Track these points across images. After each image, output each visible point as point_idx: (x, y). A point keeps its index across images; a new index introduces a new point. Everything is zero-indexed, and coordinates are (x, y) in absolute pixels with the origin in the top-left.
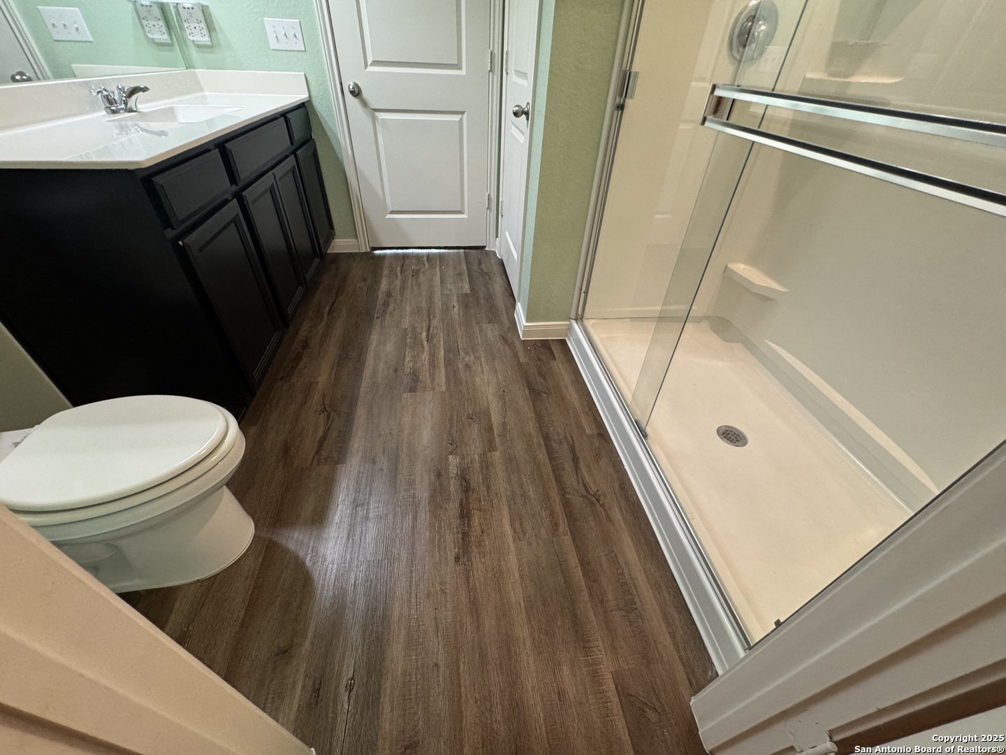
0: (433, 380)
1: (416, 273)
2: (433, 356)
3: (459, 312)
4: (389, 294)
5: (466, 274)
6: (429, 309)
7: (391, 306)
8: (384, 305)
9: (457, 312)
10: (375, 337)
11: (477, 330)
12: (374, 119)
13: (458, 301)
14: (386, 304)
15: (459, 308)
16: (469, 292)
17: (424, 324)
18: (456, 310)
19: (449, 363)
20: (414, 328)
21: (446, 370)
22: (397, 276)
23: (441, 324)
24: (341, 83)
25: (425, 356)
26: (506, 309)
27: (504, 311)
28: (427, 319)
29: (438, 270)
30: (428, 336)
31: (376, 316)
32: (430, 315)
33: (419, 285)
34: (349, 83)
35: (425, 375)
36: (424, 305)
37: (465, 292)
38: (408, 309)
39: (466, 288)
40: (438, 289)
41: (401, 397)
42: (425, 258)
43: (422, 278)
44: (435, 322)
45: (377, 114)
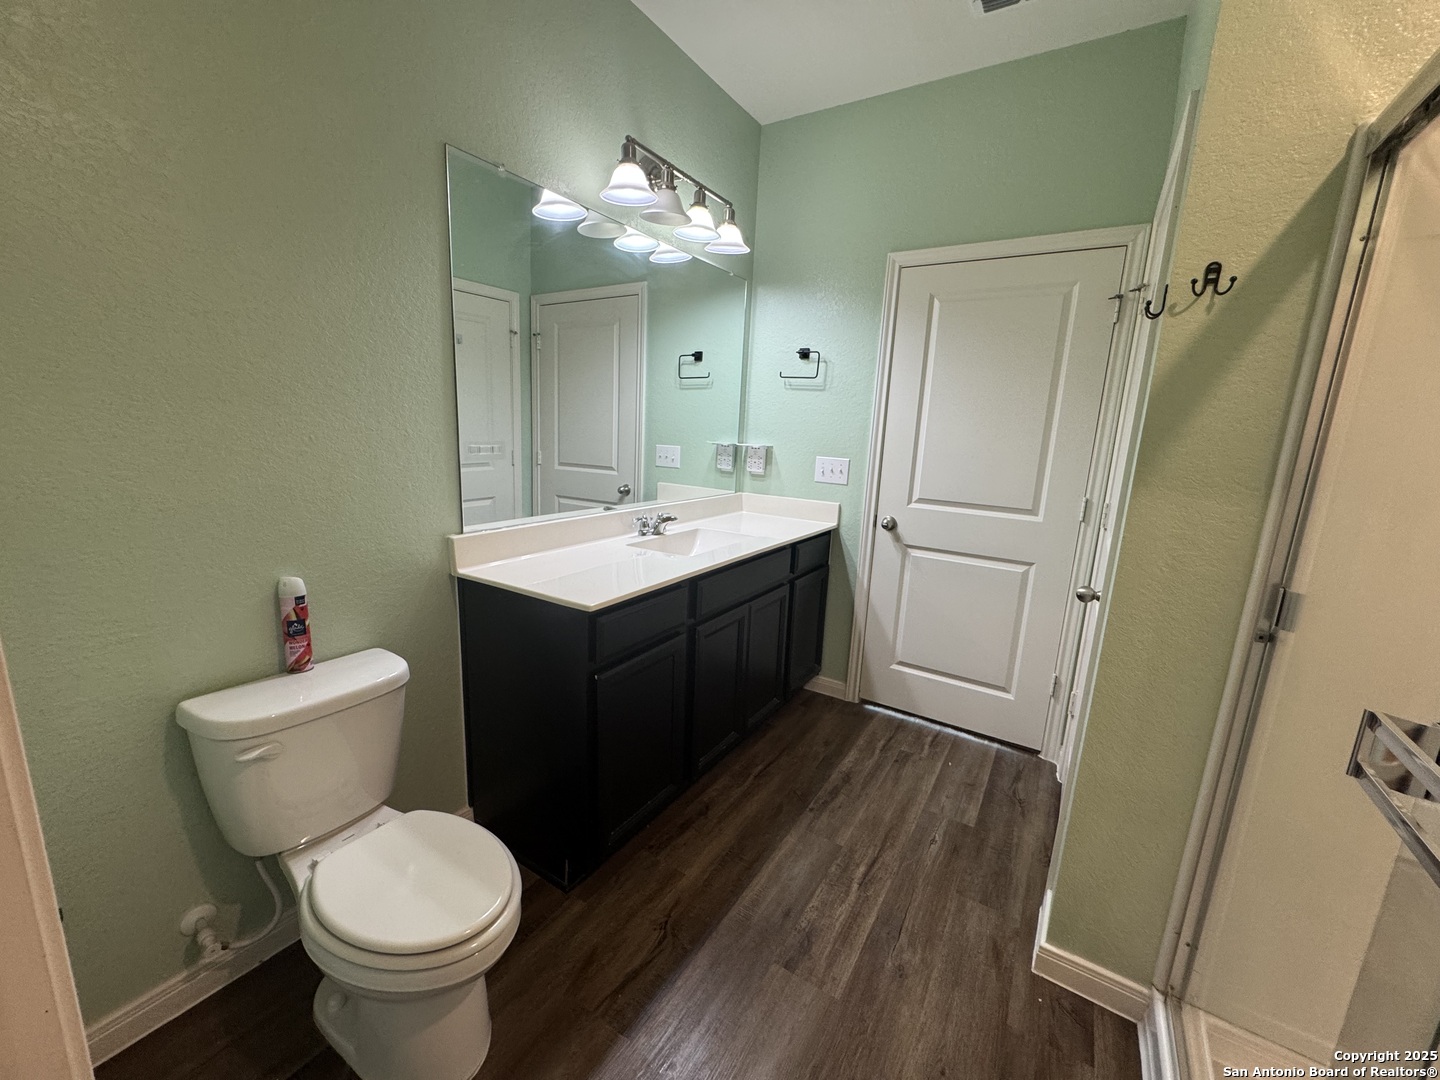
0: (830, 966)
1: (902, 760)
2: (855, 917)
3: (936, 857)
4: (847, 778)
5: (983, 789)
6: (891, 829)
7: (841, 798)
8: (831, 793)
9: (934, 854)
10: (791, 839)
11: (952, 906)
12: (905, 555)
13: (945, 833)
14: (834, 793)
15: (941, 848)
16: (972, 825)
17: (870, 852)
18: (934, 848)
19: (873, 945)
20: (852, 851)
21: (861, 959)
22: (873, 752)
23: (897, 864)
24: (876, 517)
25: (842, 912)
26: (1028, 890)
27: (1022, 891)
28: (879, 844)
29: (940, 765)
30: (866, 875)
31: (810, 807)
32: (889, 838)
33: (897, 780)
34: (885, 517)
35: (822, 949)
36: (888, 816)
37: (965, 822)
38: (861, 815)
39: (972, 816)
40: (922, 800)
41: (767, 969)
42: (930, 739)
43: (908, 770)
44: (890, 857)
45: (909, 550)
